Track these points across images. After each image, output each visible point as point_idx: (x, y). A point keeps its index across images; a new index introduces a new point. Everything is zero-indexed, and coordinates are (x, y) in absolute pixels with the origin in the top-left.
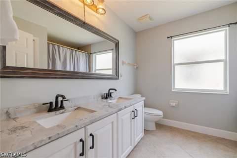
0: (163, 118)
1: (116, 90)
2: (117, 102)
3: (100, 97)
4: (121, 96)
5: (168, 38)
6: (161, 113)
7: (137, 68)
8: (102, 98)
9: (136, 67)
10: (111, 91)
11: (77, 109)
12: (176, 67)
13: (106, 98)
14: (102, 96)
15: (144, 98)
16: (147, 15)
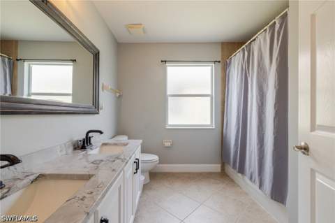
0: (159, 164)
1: (101, 133)
2: (100, 152)
3: (72, 148)
4: (106, 142)
5: (162, 61)
6: (156, 158)
7: (120, 96)
8: (75, 149)
9: (118, 94)
10: (90, 135)
11: (36, 179)
12: (169, 98)
13: (83, 147)
14: (74, 145)
15: (141, 141)
16: (141, 24)
